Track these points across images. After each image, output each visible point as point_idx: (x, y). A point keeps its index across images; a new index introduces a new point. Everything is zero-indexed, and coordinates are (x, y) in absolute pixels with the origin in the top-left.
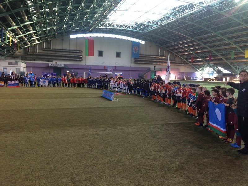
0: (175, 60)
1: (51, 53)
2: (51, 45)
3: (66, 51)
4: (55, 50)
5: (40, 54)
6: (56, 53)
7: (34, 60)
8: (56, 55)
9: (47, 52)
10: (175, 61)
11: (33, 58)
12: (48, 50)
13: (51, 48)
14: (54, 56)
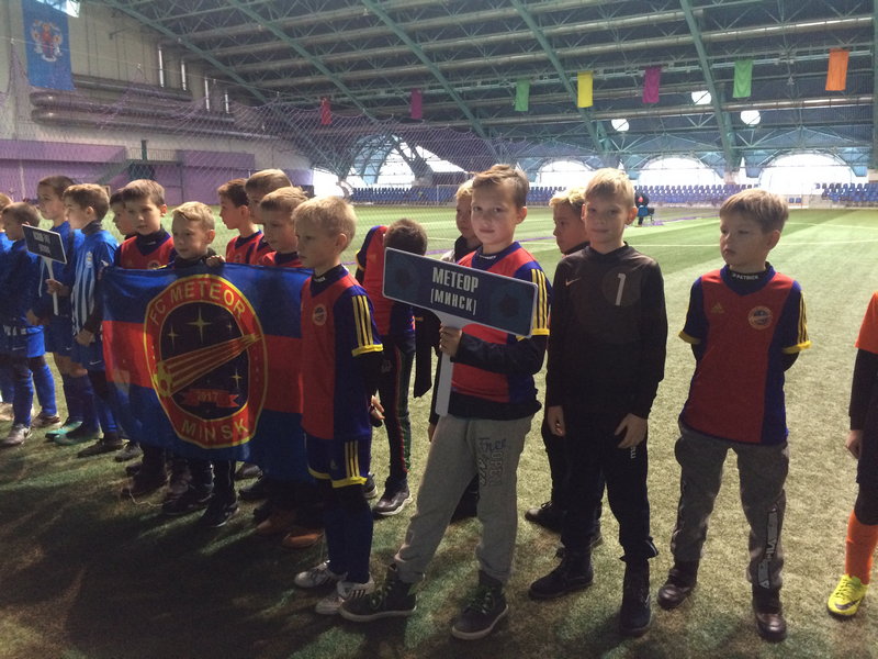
0: (232, 115)
10: (233, 120)
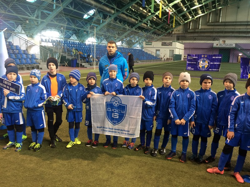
1: (218, 29)
2: (220, 17)
3: (241, 24)
4: (225, 24)
5: (203, 30)
6: (226, 27)
7: (195, 40)
8: (226, 30)
9: (213, 27)
11: (194, 37)
12: (215, 24)
13: (219, 21)
14: (222, 32)
